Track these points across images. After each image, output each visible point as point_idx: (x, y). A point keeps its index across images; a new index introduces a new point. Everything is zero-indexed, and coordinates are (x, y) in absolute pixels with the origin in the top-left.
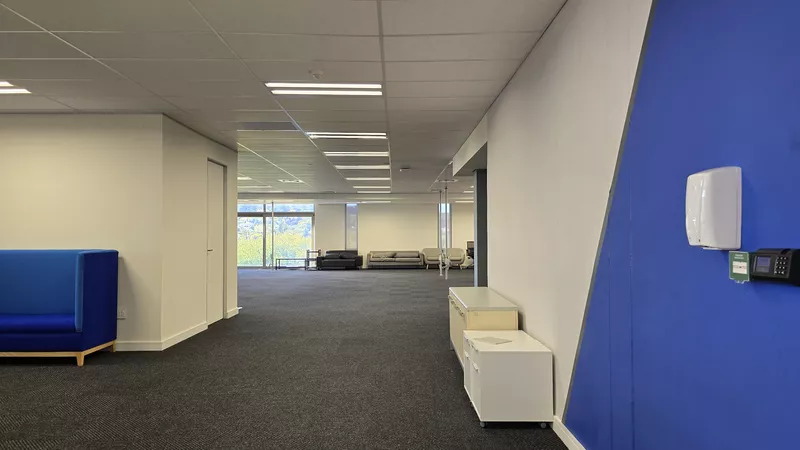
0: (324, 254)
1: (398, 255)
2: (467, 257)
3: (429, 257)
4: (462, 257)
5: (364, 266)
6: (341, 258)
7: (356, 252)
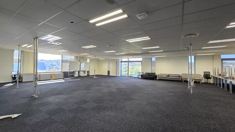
0: (144, 74)
1: (170, 75)
2: (203, 79)
3: (184, 77)
4: (201, 78)
5: (157, 79)
6: (149, 75)
7: (155, 74)
